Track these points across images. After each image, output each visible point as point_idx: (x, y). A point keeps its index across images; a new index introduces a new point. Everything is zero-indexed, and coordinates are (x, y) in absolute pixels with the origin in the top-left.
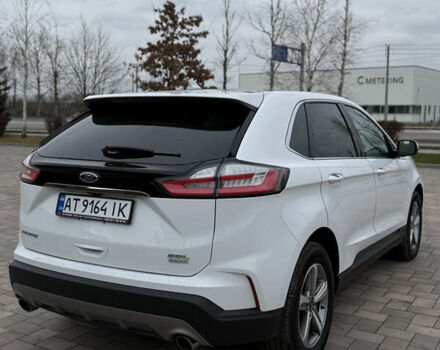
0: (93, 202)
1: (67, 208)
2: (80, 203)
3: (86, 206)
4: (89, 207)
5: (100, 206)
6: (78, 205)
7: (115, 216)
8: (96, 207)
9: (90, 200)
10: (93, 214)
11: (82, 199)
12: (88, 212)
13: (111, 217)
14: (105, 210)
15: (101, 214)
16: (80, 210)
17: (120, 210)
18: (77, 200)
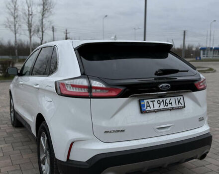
0: (163, 101)
1: (148, 108)
2: (155, 103)
3: (160, 104)
4: (162, 104)
5: (167, 102)
6: (155, 104)
7: (178, 106)
8: (166, 103)
9: (161, 100)
10: (166, 107)
11: (156, 100)
12: (162, 107)
13: (175, 106)
14: (171, 103)
15: (170, 106)
16: (157, 107)
17: (179, 102)
18: (153, 101)
